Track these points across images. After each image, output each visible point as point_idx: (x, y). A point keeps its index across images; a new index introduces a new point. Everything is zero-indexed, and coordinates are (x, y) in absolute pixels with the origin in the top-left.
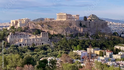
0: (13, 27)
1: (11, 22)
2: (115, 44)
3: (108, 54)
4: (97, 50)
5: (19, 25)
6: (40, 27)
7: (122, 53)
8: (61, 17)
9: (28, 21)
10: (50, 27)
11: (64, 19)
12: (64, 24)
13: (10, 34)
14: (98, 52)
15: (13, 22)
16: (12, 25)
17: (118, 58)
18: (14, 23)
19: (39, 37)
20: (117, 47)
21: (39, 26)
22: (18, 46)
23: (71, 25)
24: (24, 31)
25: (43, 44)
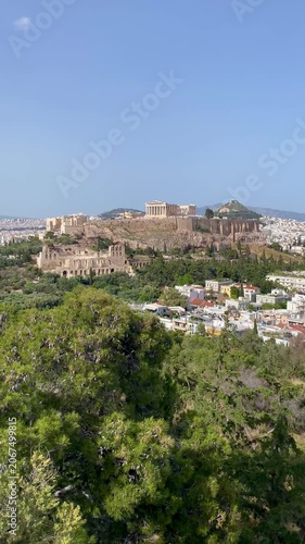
0: (50, 235)
1: (48, 223)
2: (271, 270)
3: (248, 292)
4: (227, 284)
5: (63, 229)
6: (108, 233)
7: (278, 292)
8: (155, 210)
9: (83, 219)
10: (130, 234)
11: (163, 216)
12: (161, 227)
13: (44, 248)
14: (227, 289)
15: (51, 223)
16: (49, 229)
17: (269, 301)
18: (54, 224)
19: (105, 256)
20: (272, 278)
21: (107, 230)
22: (58, 276)
23: (175, 227)
24: (75, 243)
25: (112, 270)
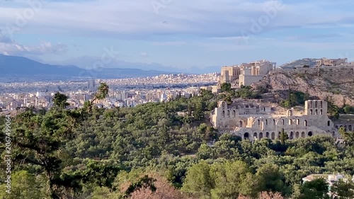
0: (226, 86)
1: (223, 73)
5: (242, 80)
6: (302, 85)
9: (268, 68)
10: (333, 86)
13: (220, 103)
15: (227, 72)
16: (224, 81)
18: (231, 74)
19: (299, 114)
21: (300, 81)
22: (239, 139)
24: (258, 97)
25: (310, 134)
